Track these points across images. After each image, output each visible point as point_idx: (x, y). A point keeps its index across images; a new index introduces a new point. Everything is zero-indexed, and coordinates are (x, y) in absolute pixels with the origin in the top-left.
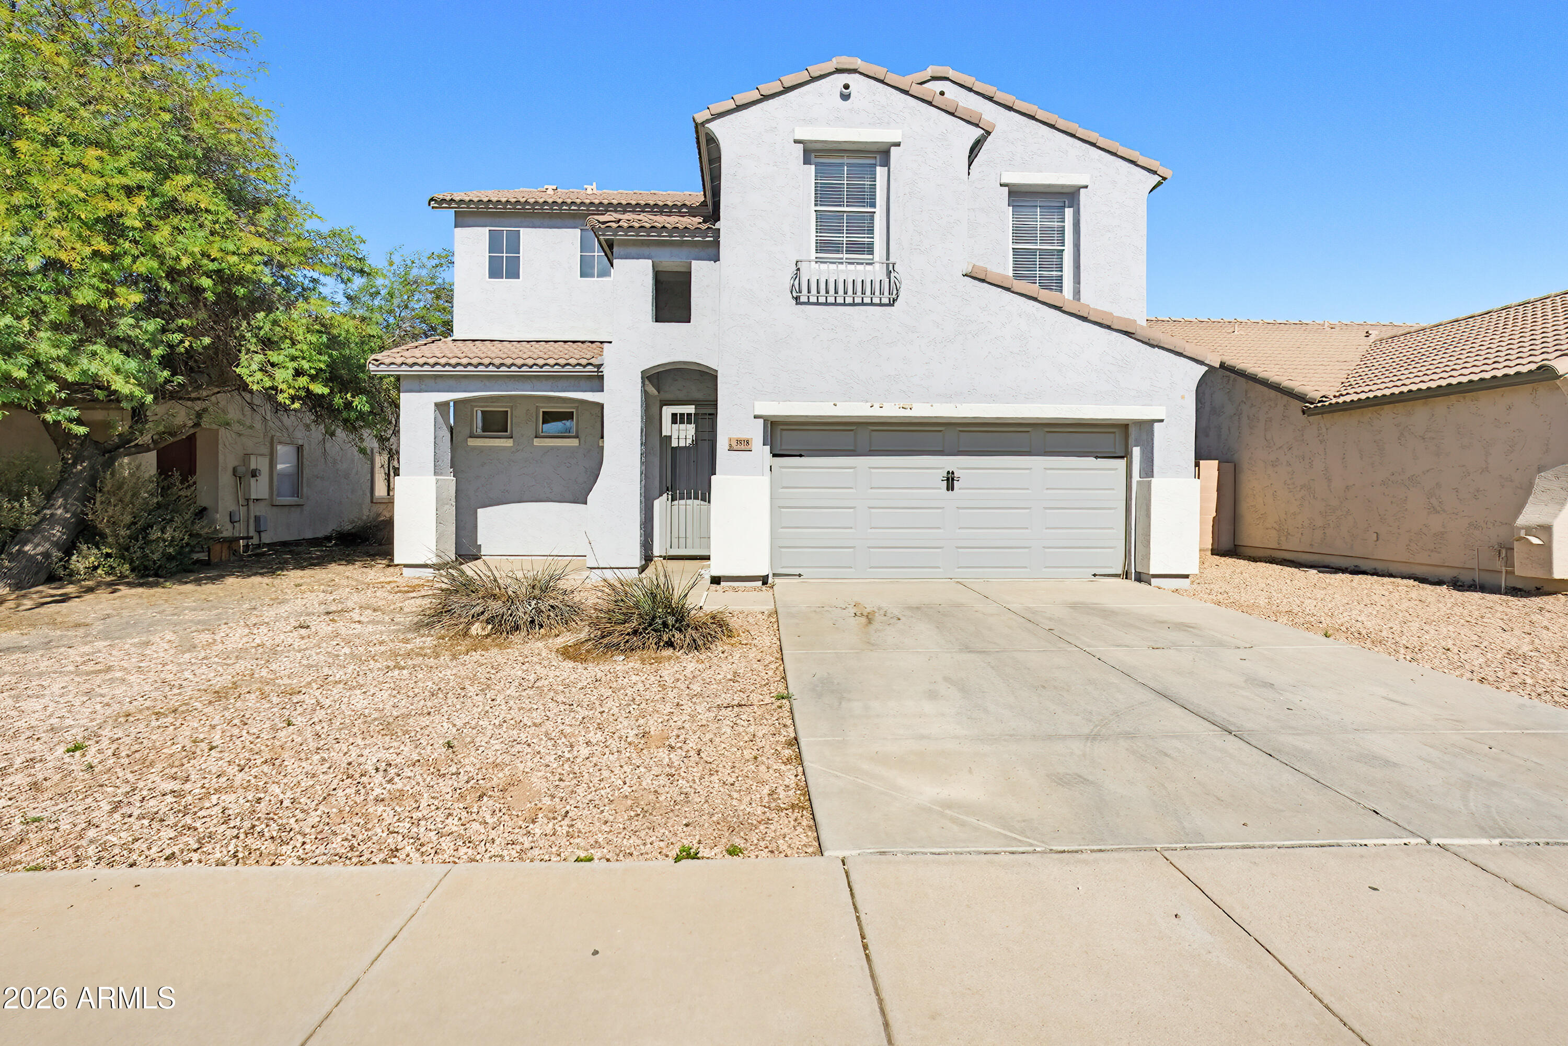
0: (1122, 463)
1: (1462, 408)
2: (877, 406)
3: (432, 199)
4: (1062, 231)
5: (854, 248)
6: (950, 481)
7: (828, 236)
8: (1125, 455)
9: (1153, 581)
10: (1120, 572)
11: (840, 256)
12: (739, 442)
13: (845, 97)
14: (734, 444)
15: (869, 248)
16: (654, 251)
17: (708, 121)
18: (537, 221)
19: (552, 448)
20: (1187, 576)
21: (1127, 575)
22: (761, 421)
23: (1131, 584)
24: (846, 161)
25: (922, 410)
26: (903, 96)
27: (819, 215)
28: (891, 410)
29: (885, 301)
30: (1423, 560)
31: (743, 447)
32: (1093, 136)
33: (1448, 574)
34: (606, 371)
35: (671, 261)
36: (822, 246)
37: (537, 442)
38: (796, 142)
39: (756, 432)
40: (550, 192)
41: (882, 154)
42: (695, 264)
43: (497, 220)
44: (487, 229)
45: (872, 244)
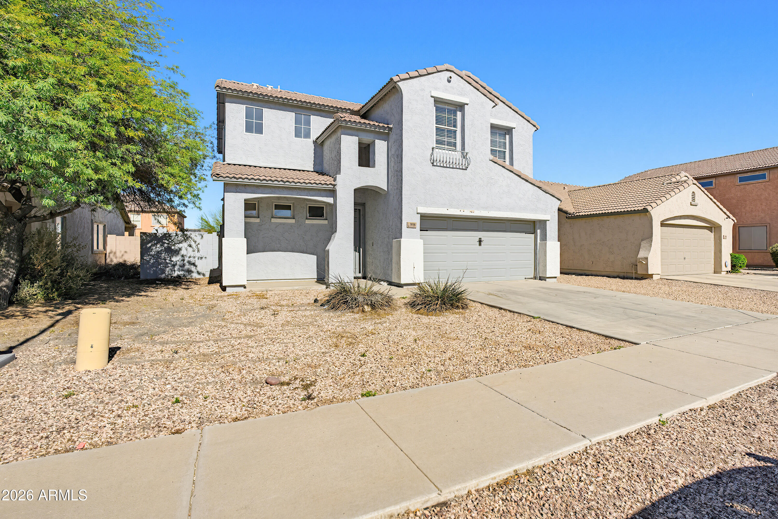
0: (533, 236)
1: (620, 219)
2: (462, 211)
3: (218, 86)
4: (505, 143)
5: (449, 144)
6: (480, 241)
7: (440, 138)
8: (534, 232)
9: (547, 279)
10: (533, 277)
11: (443, 146)
12: (411, 224)
13: (449, 81)
14: (410, 225)
15: (455, 145)
16: (361, 134)
17: (398, 81)
18: (272, 106)
19: (281, 224)
20: (556, 277)
21: (535, 278)
22: (419, 215)
23: (538, 281)
24: (446, 107)
25: (478, 213)
26: (469, 85)
27: (437, 129)
28: (467, 213)
29: (464, 168)
30: (609, 270)
31: (412, 226)
32: (517, 110)
33: (616, 274)
34: (337, 188)
35: (367, 139)
36: (438, 142)
37: (273, 220)
38: (432, 97)
39: (417, 220)
40: (255, 87)
41: (461, 107)
42: (377, 141)
43: (250, 102)
44: (245, 106)
45: (455, 143)
